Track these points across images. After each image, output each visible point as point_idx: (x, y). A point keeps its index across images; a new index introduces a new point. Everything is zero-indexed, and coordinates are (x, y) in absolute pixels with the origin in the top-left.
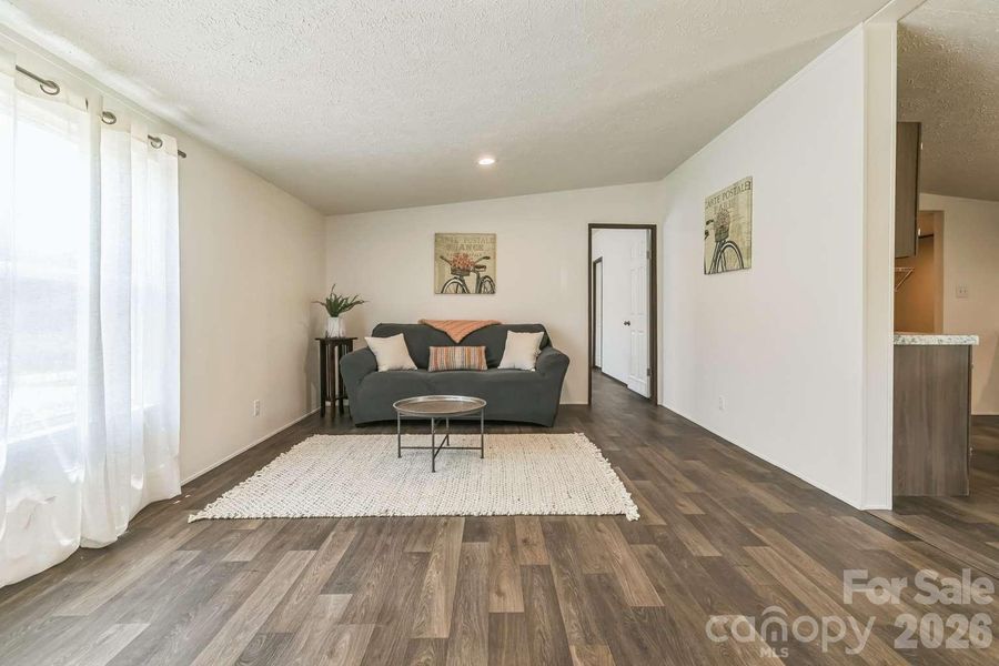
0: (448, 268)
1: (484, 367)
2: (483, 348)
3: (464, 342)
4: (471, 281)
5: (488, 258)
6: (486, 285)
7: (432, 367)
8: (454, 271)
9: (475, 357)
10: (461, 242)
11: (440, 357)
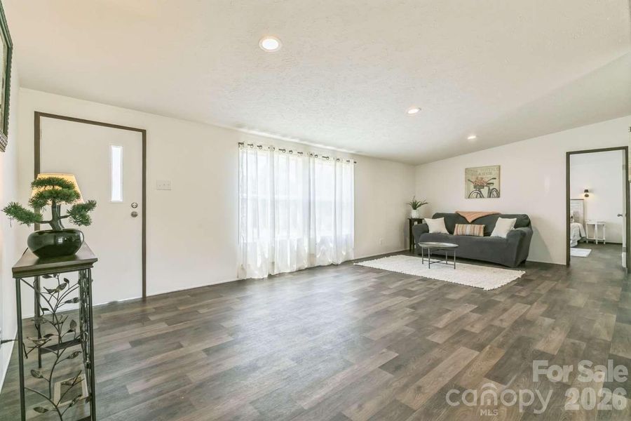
0: (472, 186)
1: (482, 234)
2: (483, 226)
3: (474, 222)
4: (485, 191)
5: (495, 179)
6: (495, 193)
7: (455, 233)
8: (475, 187)
9: (478, 230)
10: (479, 171)
11: (460, 229)
